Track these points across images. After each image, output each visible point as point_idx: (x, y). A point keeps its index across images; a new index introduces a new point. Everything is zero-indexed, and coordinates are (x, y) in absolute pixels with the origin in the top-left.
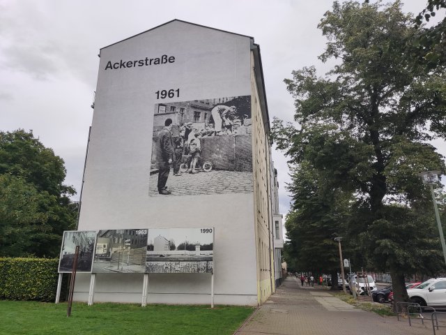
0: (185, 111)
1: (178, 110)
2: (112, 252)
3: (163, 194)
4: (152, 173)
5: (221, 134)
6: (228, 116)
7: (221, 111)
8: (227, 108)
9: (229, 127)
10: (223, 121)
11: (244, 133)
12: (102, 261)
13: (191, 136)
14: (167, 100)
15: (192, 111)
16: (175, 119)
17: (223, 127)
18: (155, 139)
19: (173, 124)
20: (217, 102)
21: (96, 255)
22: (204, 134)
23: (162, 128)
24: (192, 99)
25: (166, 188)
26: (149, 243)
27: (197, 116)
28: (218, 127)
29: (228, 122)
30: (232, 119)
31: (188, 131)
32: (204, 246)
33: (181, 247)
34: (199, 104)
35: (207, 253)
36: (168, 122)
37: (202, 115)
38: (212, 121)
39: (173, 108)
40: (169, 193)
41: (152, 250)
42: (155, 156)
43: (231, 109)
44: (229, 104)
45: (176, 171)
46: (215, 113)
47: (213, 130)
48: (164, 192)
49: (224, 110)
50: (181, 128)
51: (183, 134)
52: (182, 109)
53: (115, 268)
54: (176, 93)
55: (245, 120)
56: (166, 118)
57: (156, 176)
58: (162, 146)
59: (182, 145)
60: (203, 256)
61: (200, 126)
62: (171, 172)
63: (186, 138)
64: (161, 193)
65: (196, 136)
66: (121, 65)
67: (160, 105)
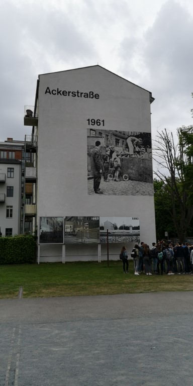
0: (109, 137)
1: (104, 135)
2: (76, 231)
3: (97, 193)
4: (89, 179)
5: (133, 156)
6: (138, 145)
7: (133, 141)
8: (137, 140)
10: (135, 148)
12: (70, 236)
13: (114, 155)
14: (95, 127)
15: (114, 138)
16: (102, 141)
17: (134, 152)
18: (89, 155)
19: (101, 145)
20: (130, 134)
21: (65, 232)
23: (94, 147)
24: (114, 129)
25: (100, 189)
26: (101, 225)
27: (117, 142)
28: (131, 152)
29: (137, 149)
30: (140, 147)
31: (112, 152)
32: (135, 227)
33: (121, 228)
35: (136, 231)
36: (98, 143)
37: (121, 141)
39: (101, 134)
40: (102, 193)
41: (103, 229)
42: (90, 167)
43: (139, 140)
44: (137, 136)
45: (105, 179)
46: (129, 141)
47: (128, 153)
48: (98, 192)
49: (135, 140)
50: (107, 149)
51: (108, 153)
52: (107, 135)
53: (80, 240)
54: (102, 123)
55: (148, 149)
57: (92, 181)
58: (94, 160)
59: (108, 161)
60: (135, 233)
61: (119, 149)
62: (102, 179)
63: (111, 156)
64: (96, 192)
65: (117, 156)
66: (58, 93)
67: (91, 130)
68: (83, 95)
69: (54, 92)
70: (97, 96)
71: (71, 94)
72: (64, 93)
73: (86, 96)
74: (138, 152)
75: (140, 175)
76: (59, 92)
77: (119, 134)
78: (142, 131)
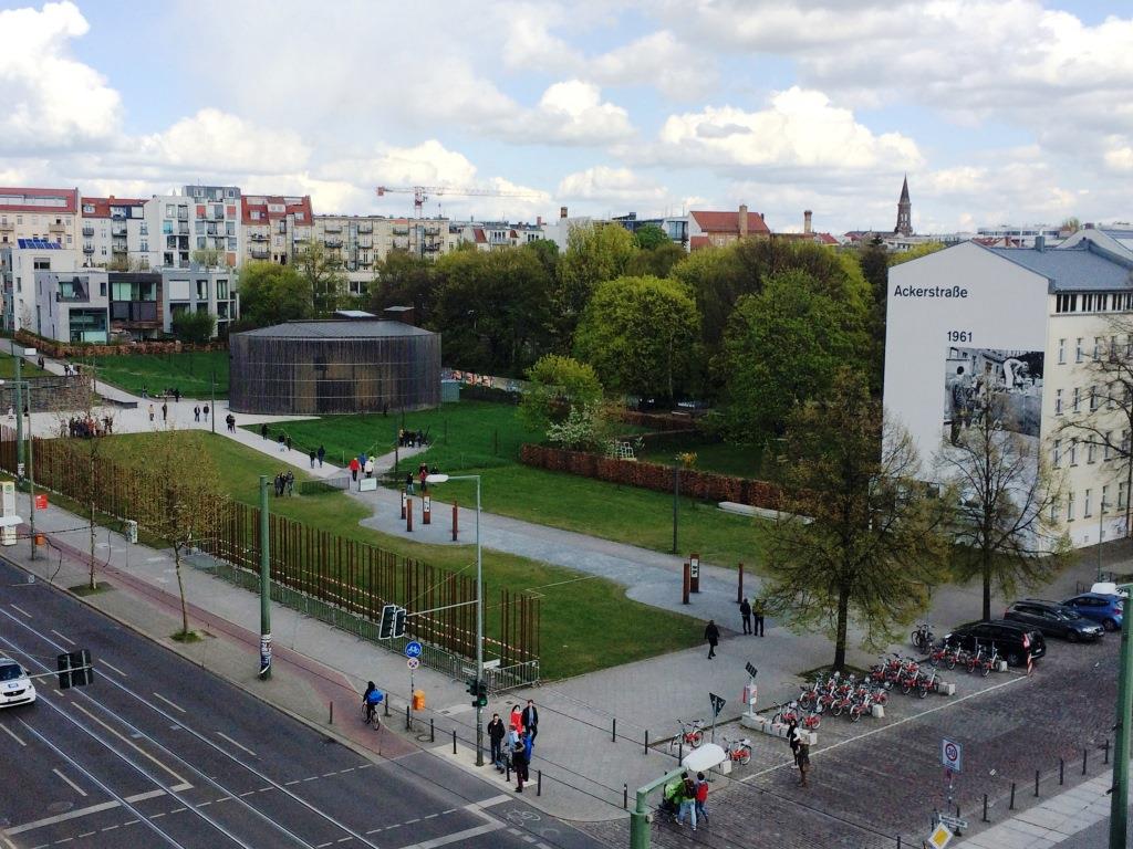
0: (977, 360)
1: (970, 357)
3: (956, 446)
4: (946, 423)
5: (1012, 391)
6: (1020, 372)
7: (1013, 366)
8: (1020, 364)
9: (1020, 385)
10: (1015, 378)
11: (1034, 394)
12: (903, 504)
13: (983, 389)
14: (958, 344)
15: (984, 361)
16: (967, 366)
17: (1014, 385)
18: (947, 387)
19: (965, 373)
20: (1009, 354)
21: (898, 498)
22: (995, 390)
23: (954, 376)
24: (984, 346)
25: (959, 440)
26: (940, 496)
27: (989, 367)
28: (1009, 384)
29: (1019, 379)
30: (1023, 377)
31: (979, 384)
33: (967, 504)
34: (990, 354)
36: (960, 370)
37: (994, 365)
38: (1004, 377)
39: (965, 354)
40: (962, 446)
41: (944, 502)
43: (1023, 365)
44: (1021, 358)
45: (968, 425)
46: (1007, 366)
47: (1002, 385)
48: (957, 444)
49: (1016, 365)
50: (974, 379)
51: (974, 386)
52: (974, 357)
54: (968, 337)
55: (1036, 380)
56: (958, 364)
58: (954, 396)
59: (973, 398)
61: (991, 379)
62: (964, 426)
63: (977, 390)
64: (954, 445)
65: (988, 390)
67: (952, 348)
68: (944, 293)
69: (906, 292)
70: (963, 293)
71: (928, 293)
72: (919, 293)
73: (949, 294)
75: (1021, 423)
76: (912, 292)
77: (992, 355)
78: (1030, 351)
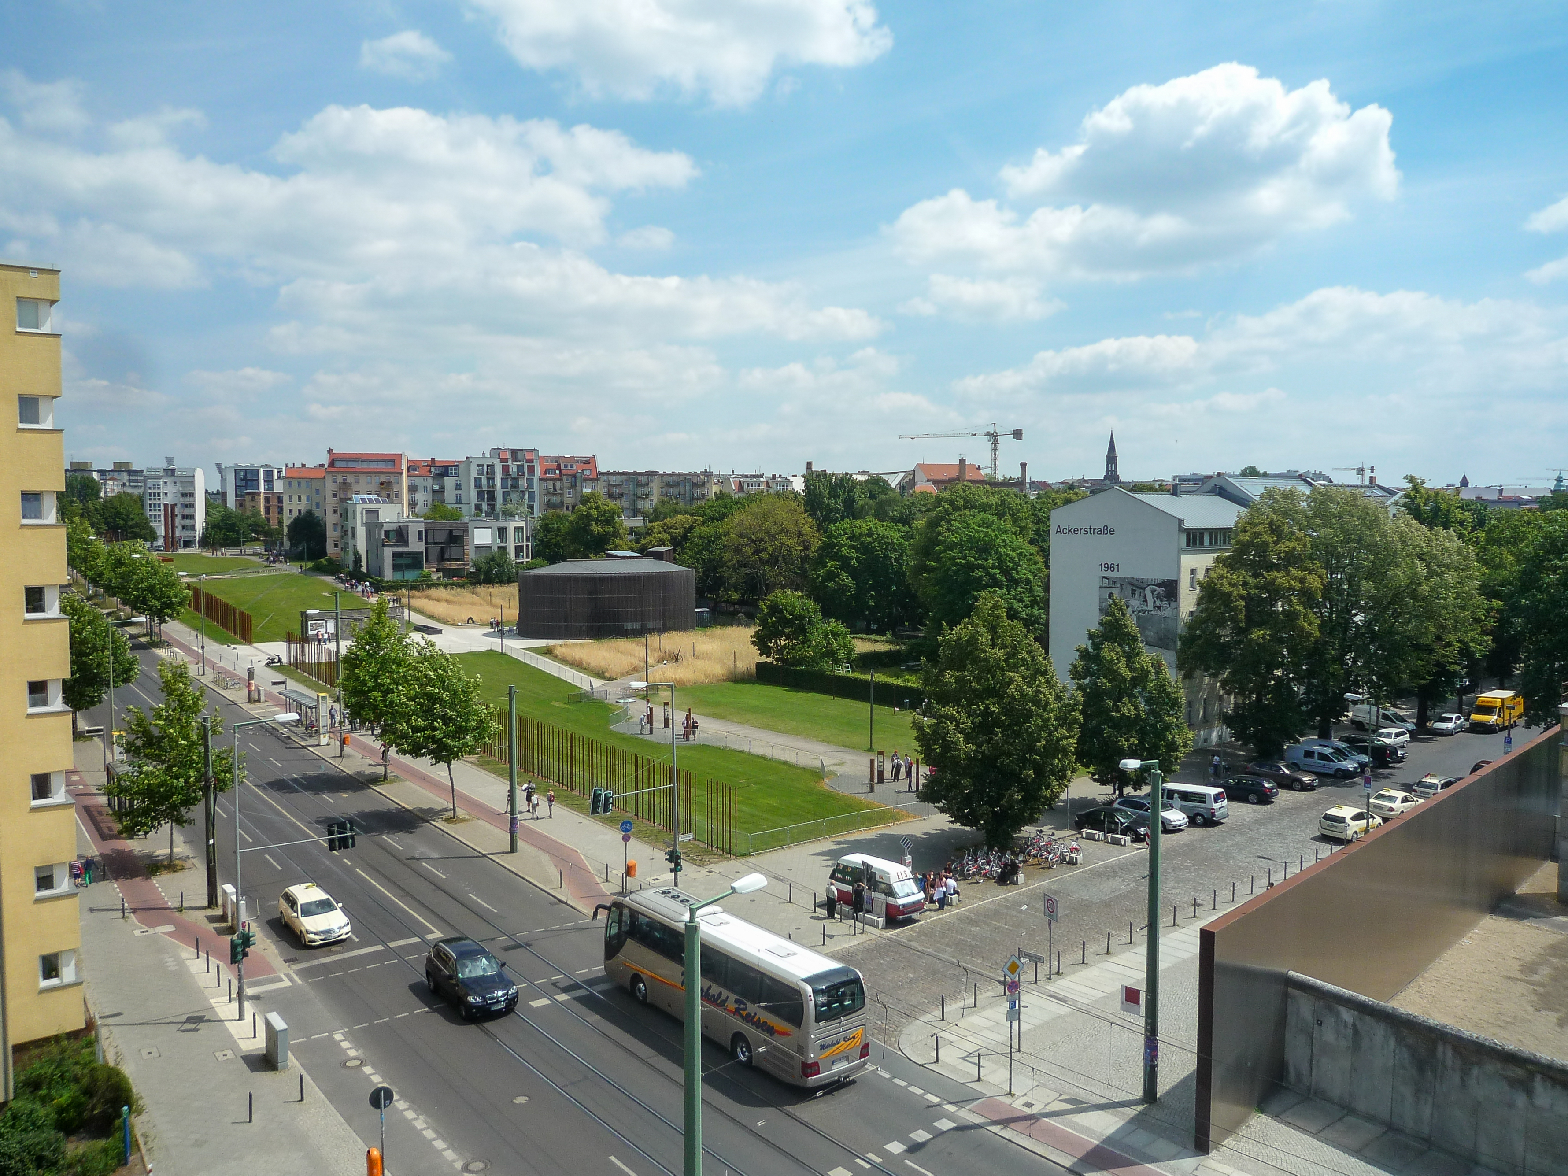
0: (1124, 587)
1: (1118, 585)
5: (1153, 613)
6: (1159, 597)
7: (1153, 591)
8: (1158, 589)
10: (1155, 601)
11: (1170, 615)
14: (1109, 574)
15: (1130, 588)
16: (1116, 592)
17: (1154, 607)
18: (1100, 610)
20: (1150, 582)
22: (1139, 612)
24: (1129, 575)
27: (1133, 593)
28: (1150, 607)
29: (1158, 603)
30: (1162, 601)
34: (1136, 582)
37: (1138, 592)
38: (1146, 600)
39: (1114, 582)
43: (1161, 590)
44: (1159, 585)
46: (1148, 592)
47: (1145, 608)
49: (1155, 591)
52: (1122, 585)
54: (1116, 568)
55: (1172, 603)
56: (1109, 591)
61: (1136, 603)
65: (1133, 612)
66: (1070, 531)
67: (1104, 577)
68: (1096, 531)
69: (1065, 531)
70: (1111, 531)
71: (1082, 531)
72: (1076, 531)
73: (1100, 532)
74: (1159, 607)
75: (1161, 639)
77: (1136, 583)
78: (1166, 578)
